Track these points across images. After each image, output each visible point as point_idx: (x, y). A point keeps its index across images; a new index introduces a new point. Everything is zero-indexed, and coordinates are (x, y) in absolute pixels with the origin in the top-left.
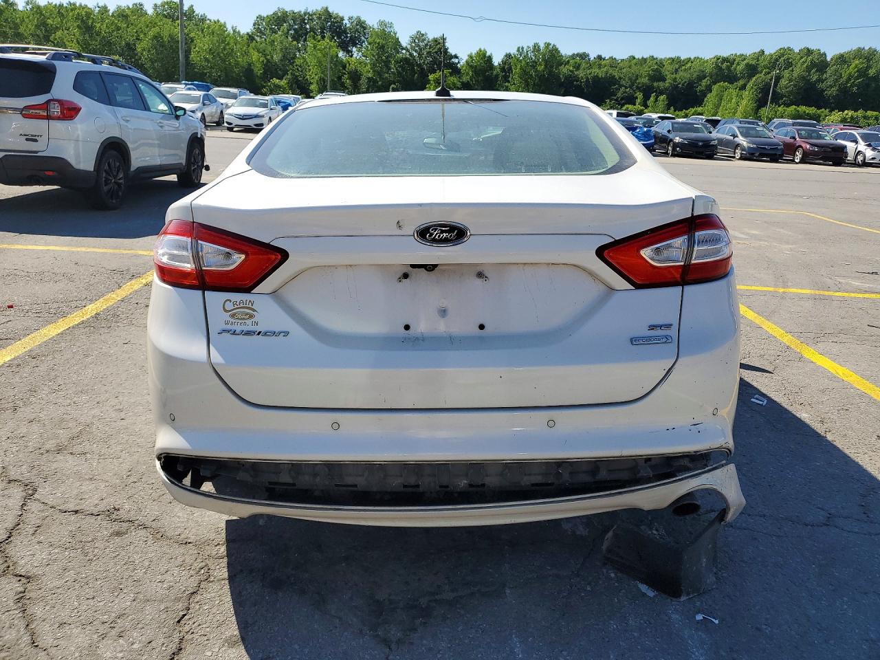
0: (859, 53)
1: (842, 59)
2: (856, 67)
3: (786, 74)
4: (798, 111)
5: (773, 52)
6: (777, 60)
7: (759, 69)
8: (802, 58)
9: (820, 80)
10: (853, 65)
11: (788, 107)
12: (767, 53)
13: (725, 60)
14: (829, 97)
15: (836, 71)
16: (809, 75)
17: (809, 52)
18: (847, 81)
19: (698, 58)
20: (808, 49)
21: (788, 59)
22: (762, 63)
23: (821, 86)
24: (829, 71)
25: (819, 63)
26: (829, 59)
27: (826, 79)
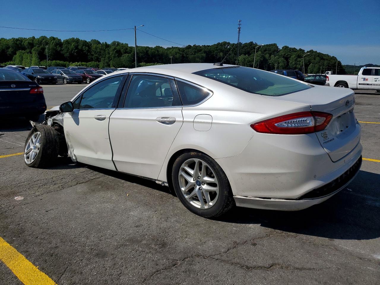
0: (73, 40)
1: (68, 42)
2: (74, 45)
3: (47, 47)
4: (57, 63)
5: (38, 37)
6: (42, 41)
7: (35, 45)
8: (52, 41)
9: (61, 50)
10: (72, 45)
11: (52, 61)
12: (36, 38)
13: (17, 40)
14: (66, 57)
15: (67, 46)
16: (56, 48)
17: (54, 39)
18: (72, 50)
19: (3, 38)
20: (53, 37)
21: (46, 41)
22: (35, 42)
23: (62, 52)
24: (64, 46)
25: (59, 43)
26: (62, 41)
27: (63, 50)
